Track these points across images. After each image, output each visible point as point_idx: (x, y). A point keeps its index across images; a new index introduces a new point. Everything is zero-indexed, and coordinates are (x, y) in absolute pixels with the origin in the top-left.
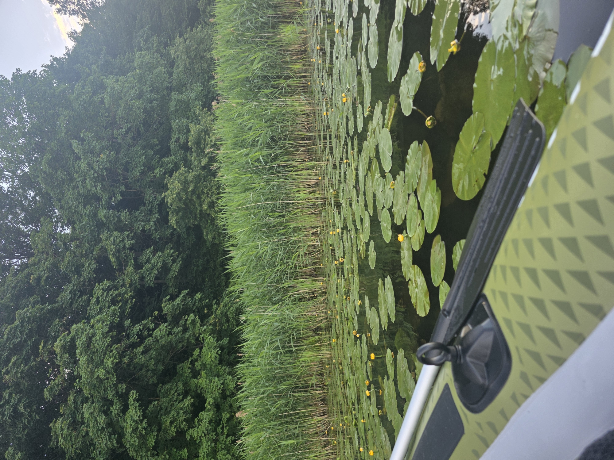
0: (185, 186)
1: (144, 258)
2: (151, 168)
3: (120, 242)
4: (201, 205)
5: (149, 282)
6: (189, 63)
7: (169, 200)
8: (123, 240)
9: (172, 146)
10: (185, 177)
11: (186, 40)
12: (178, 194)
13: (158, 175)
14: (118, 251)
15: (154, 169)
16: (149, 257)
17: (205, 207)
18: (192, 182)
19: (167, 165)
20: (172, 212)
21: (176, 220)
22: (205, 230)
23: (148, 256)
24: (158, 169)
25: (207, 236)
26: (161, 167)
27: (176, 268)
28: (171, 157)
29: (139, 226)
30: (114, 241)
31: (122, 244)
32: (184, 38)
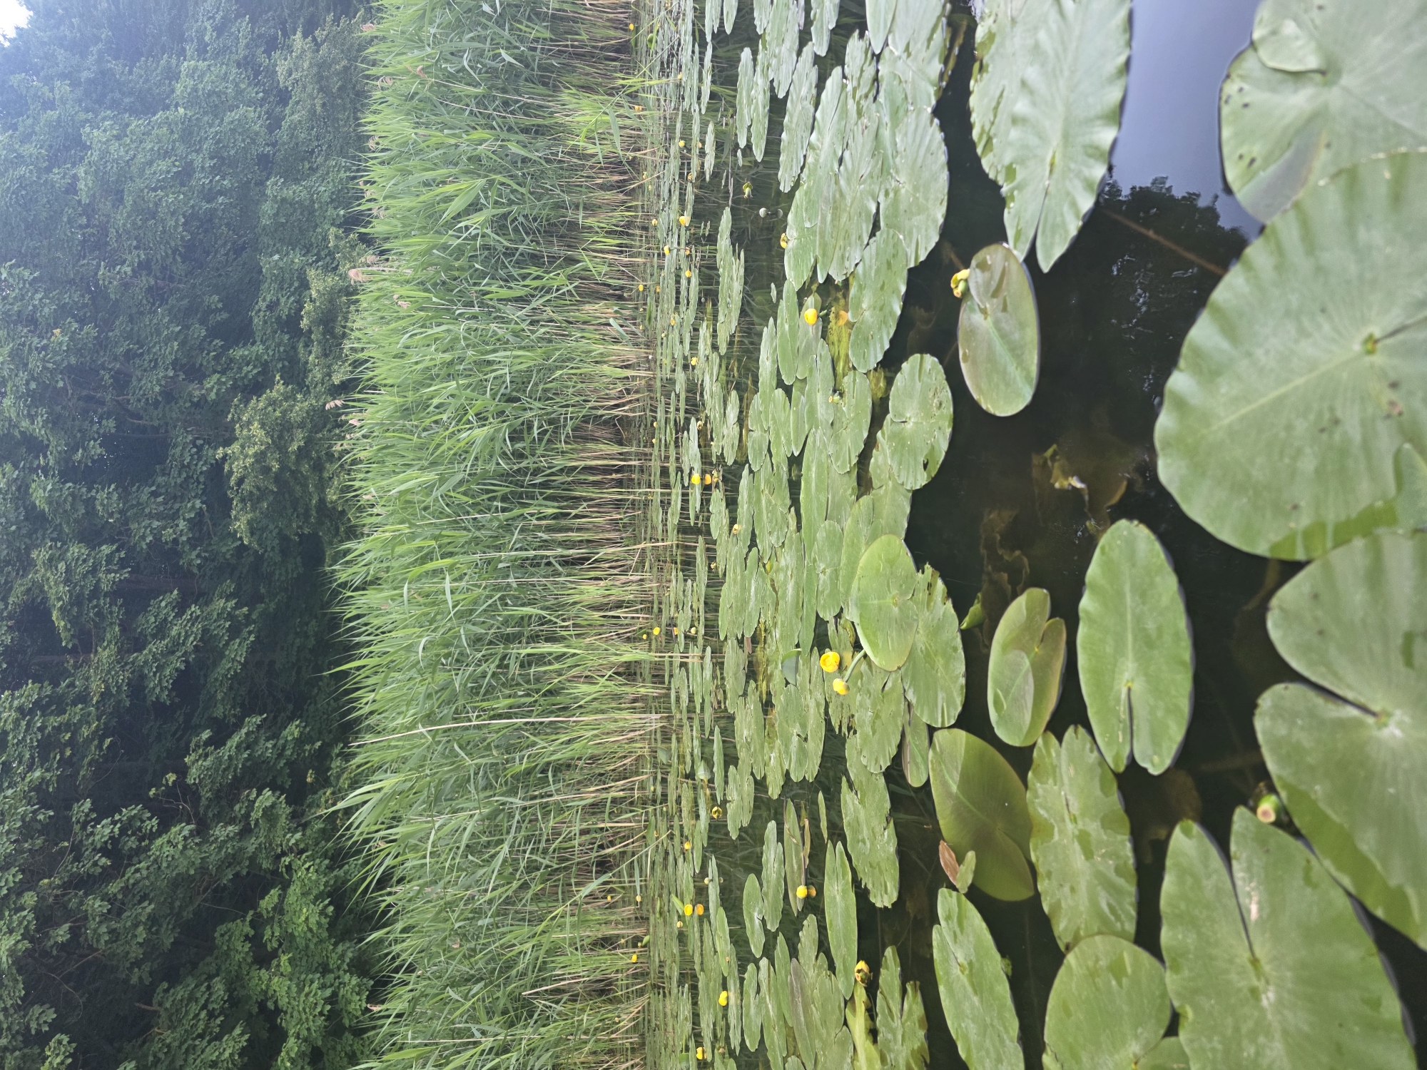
1: (148, 622)
2: (196, 374)
3: (85, 576)
5: (158, 690)
6: (324, 105)
8: (94, 571)
9: (257, 321)
10: (284, 413)
11: (318, 46)
13: (213, 396)
14: (77, 600)
15: (204, 377)
16: (166, 619)
19: (240, 369)
23: (162, 616)
24: (217, 376)
26: (223, 372)
27: (237, 652)
28: (254, 348)
29: (143, 533)
30: (68, 570)
31: (91, 581)
32: (314, 39)
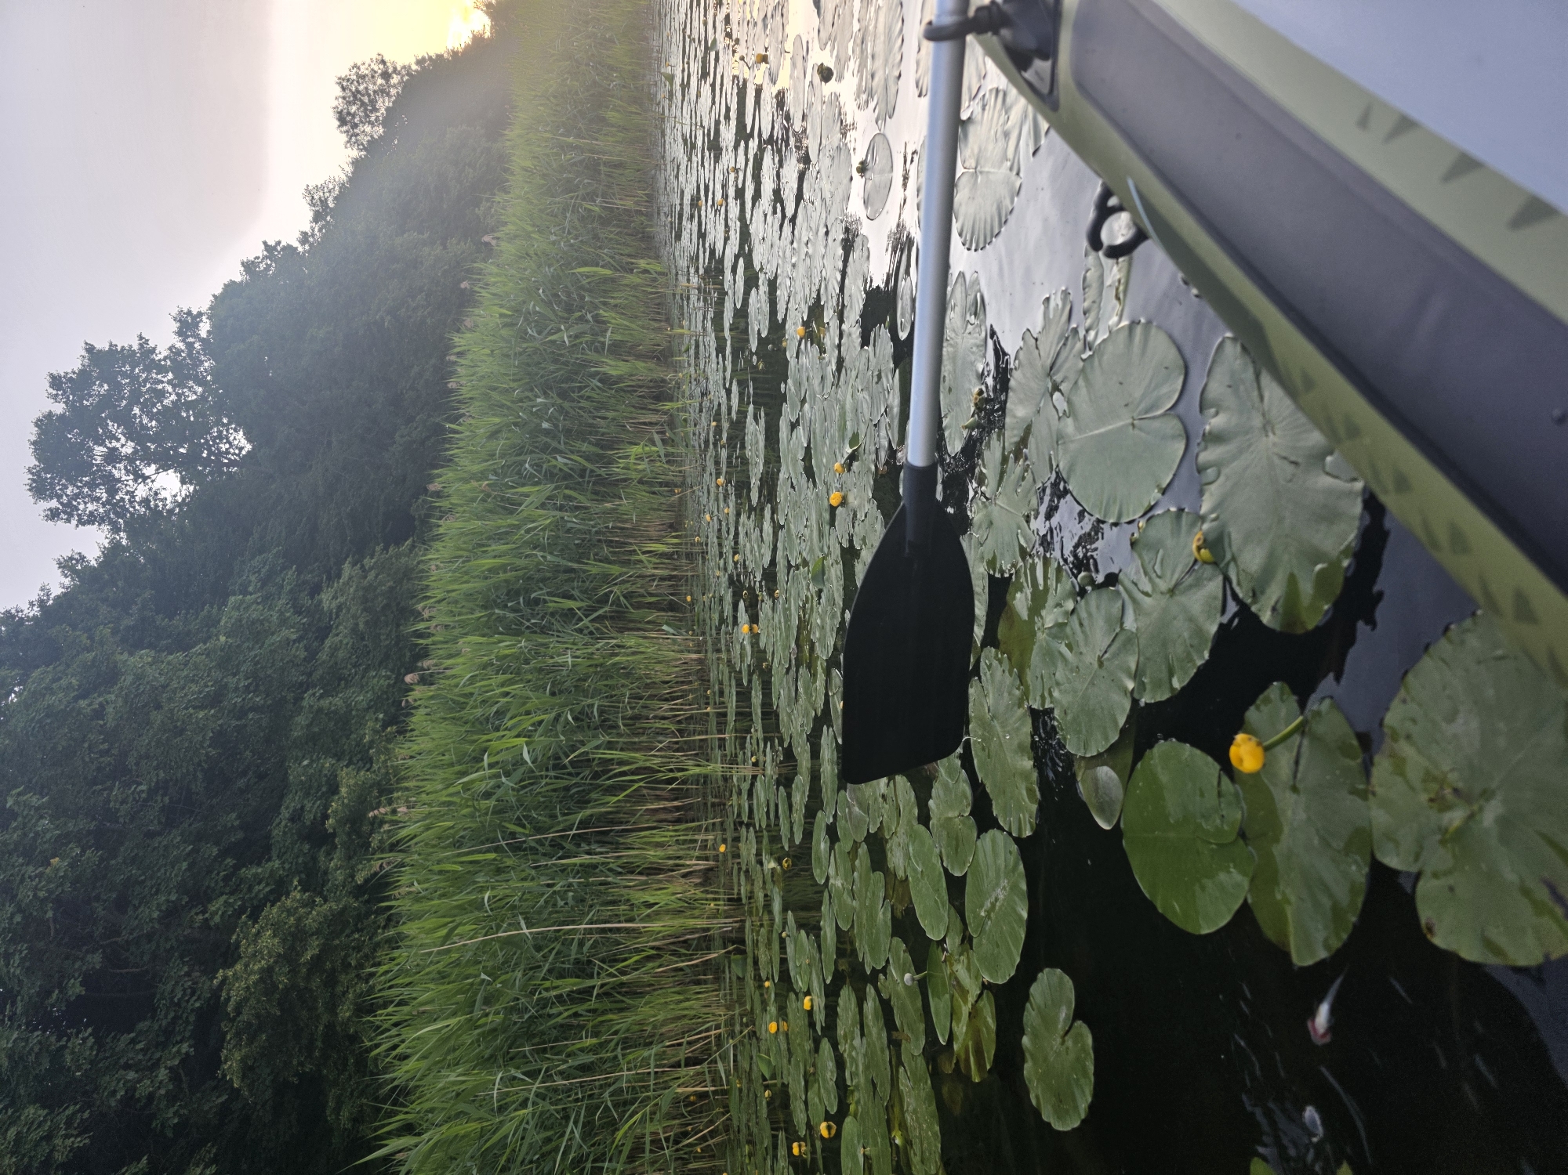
0: (292, 948)
2: (200, 897)
4: (332, 1008)
7: (236, 992)
9: (277, 833)
10: (299, 920)
11: (365, 572)
12: (268, 971)
13: (217, 919)
15: (210, 900)
17: (345, 1012)
18: (318, 932)
19: (250, 889)
20: (238, 1034)
21: (243, 1060)
22: (333, 1092)
24: (224, 897)
25: (337, 1110)
26: (232, 893)
28: (270, 864)
